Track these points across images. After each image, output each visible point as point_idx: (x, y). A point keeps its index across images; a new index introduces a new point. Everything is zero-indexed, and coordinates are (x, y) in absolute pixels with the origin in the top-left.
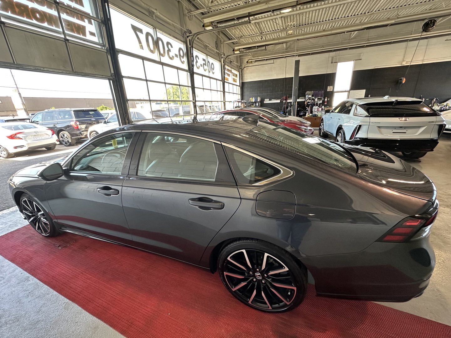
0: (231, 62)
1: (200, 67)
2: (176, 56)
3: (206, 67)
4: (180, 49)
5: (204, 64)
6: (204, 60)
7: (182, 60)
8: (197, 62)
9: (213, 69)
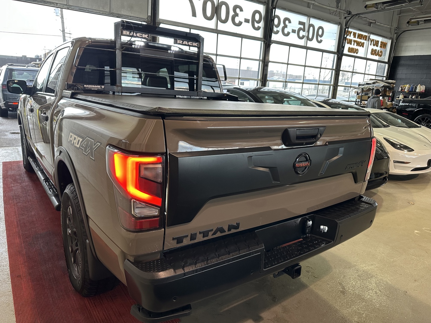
0: (371, 23)
1: (292, 34)
2: (247, 21)
3: (302, 33)
4: (256, 12)
5: (300, 29)
6: (300, 23)
7: (256, 25)
8: (285, 26)
9: (321, 36)
